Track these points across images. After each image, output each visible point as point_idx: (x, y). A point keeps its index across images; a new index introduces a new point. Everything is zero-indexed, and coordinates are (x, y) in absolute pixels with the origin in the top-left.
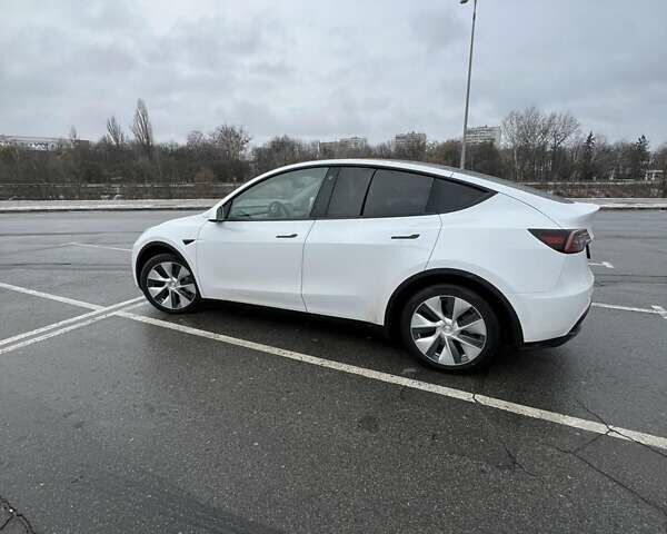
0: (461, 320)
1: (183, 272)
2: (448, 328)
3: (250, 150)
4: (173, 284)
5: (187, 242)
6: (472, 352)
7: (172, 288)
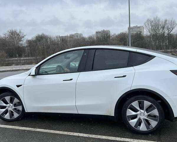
0: (148, 110)
1: (16, 100)
2: (142, 114)
3: (25, 41)
4: (10, 107)
5: (18, 86)
6: (154, 124)
7: (10, 109)
